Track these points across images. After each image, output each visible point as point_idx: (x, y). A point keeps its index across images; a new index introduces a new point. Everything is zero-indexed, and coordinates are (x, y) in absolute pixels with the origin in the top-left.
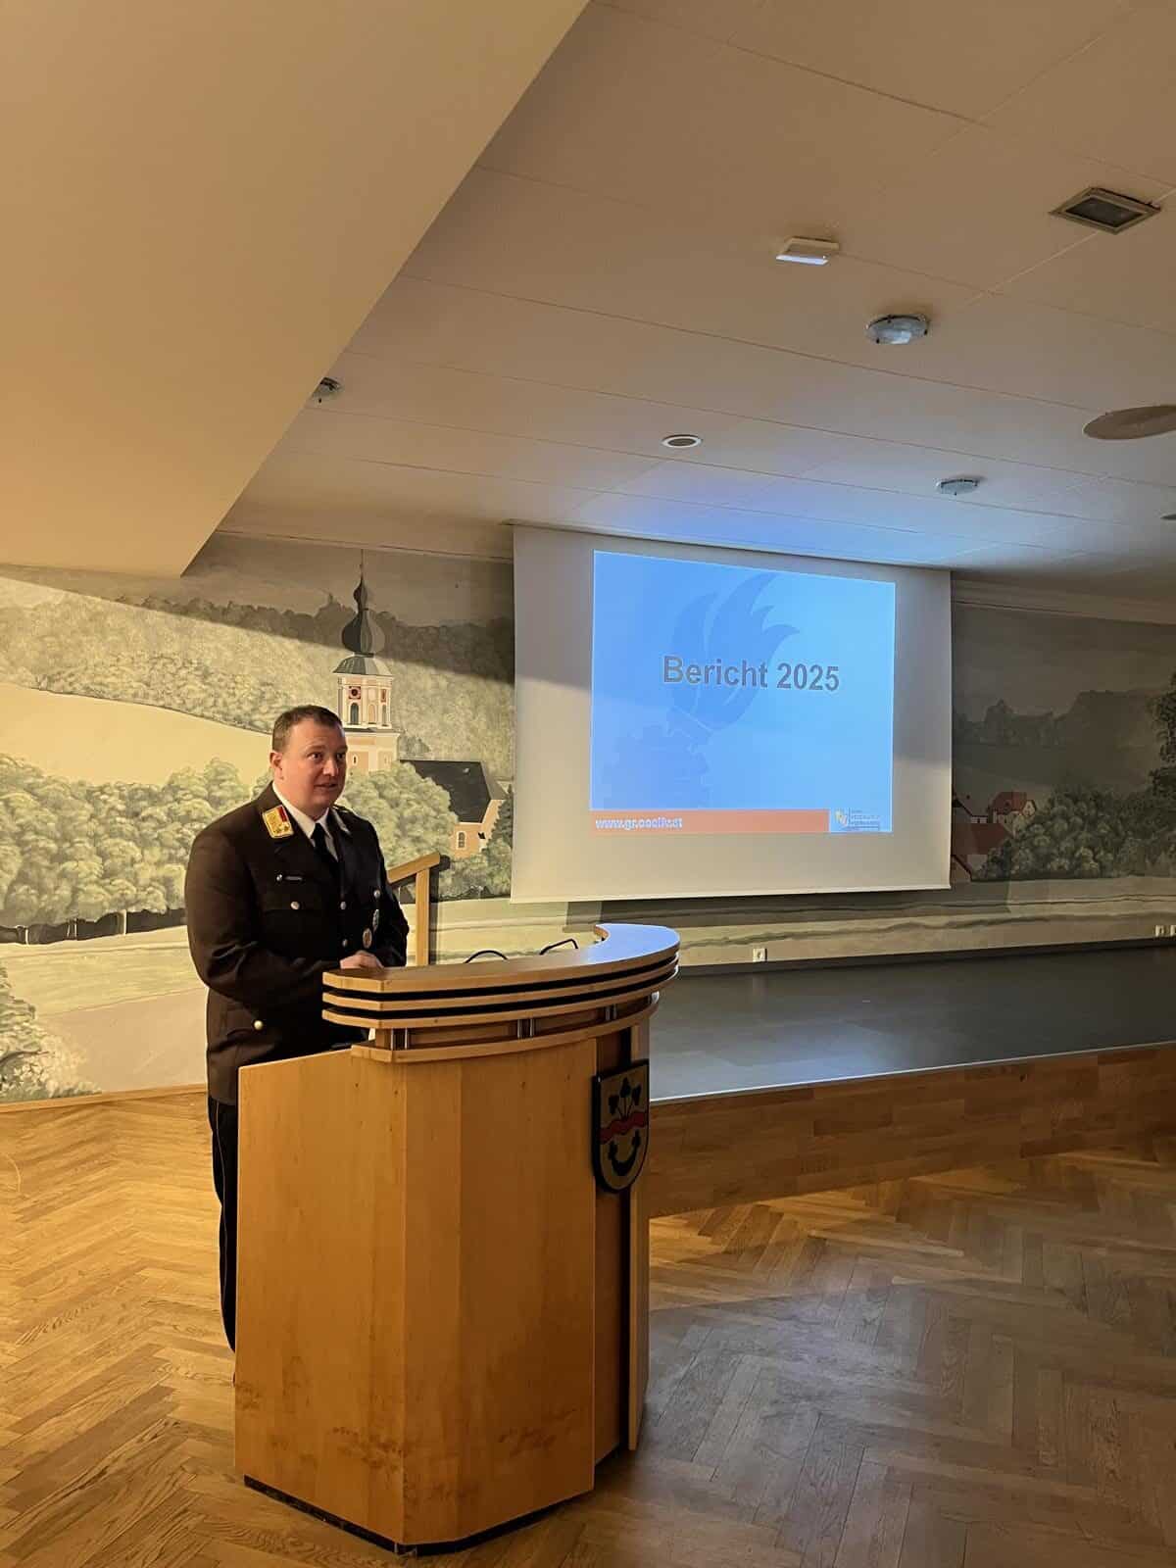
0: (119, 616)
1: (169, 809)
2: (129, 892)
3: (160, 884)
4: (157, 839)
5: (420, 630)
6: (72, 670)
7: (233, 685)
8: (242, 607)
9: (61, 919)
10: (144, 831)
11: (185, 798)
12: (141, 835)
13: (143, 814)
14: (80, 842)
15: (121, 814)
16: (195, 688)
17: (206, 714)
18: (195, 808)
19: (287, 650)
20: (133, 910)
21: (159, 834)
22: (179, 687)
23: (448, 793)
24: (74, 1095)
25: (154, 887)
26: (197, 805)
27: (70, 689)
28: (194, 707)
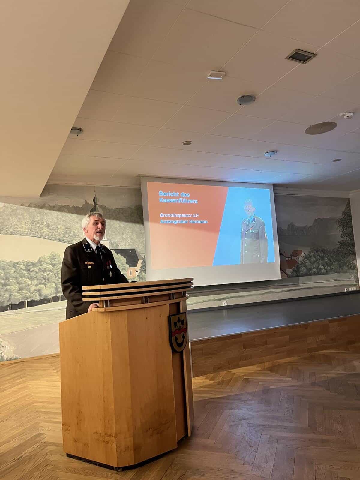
0: (20, 210)
1: (39, 268)
2: (27, 294)
3: (37, 291)
4: (36, 277)
5: (114, 210)
6: (7, 227)
7: (57, 229)
8: (59, 205)
9: (6, 304)
10: (31, 275)
11: (44, 264)
12: (30, 276)
13: (31, 270)
14: (11, 280)
15: (24, 270)
16: (46, 231)
17: (49, 238)
18: (47, 267)
19: (74, 218)
20: (29, 300)
21: (36, 276)
22: (40, 231)
23: (125, 259)
24: (12, 360)
25: (35, 292)
26: (48, 266)
27: (6, 233)
28: (45, 236)
